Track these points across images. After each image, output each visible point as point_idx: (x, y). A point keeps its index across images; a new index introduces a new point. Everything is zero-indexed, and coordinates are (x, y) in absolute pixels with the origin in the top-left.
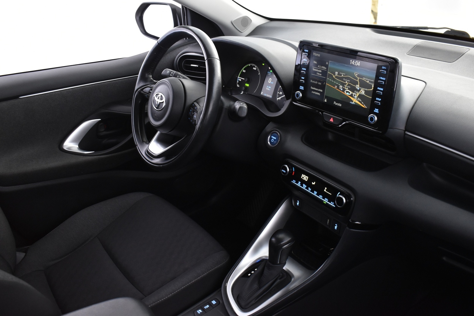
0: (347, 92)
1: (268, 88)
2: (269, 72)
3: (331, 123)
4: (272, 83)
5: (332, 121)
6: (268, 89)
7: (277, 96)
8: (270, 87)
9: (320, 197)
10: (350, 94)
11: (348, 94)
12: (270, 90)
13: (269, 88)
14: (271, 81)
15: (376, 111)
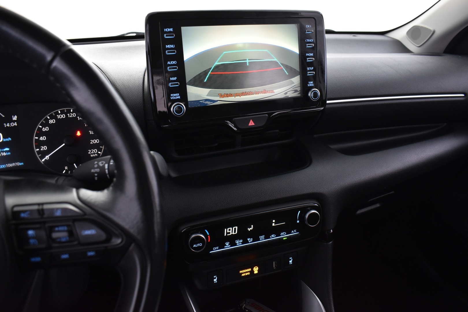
1: (3, 152)
3: (252, 128)
4: (9, 139)
5: (253, 124)
7: (38, 156)
8: (7, 149)
9: (273, 237)
12: (9, 154)
13: (6, 152)
14: (4, 137)
15: (311, 84)
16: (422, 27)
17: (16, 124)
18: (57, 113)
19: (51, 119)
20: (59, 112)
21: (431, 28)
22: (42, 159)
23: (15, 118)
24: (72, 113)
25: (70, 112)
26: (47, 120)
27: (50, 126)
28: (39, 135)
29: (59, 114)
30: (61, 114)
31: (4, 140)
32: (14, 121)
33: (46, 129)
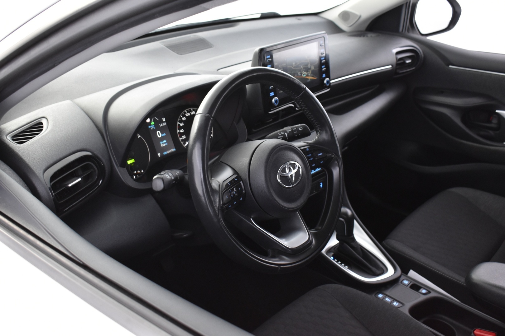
0: (304, 75)
1: (163, 143)
2: (151, 125)
4: (164, 134)
6: (164, 145)
7: (182, 143)
8: (165, 141)
10: (306, 75)
11: (305, 75)
12: (167, 144)
13: (165, 143)
14: (162, 133)
15: (324, 76)
16: (351, 13)
17: (165, 124)
18: (185, 113)
19: (183, 117)
20: (186, 112)
21: (358, 13)
22: (184, 144)
23: (164, 120)
24: (193, 111)
25: (191, 111)
26: (181, 118)
27: (184, 122)
28: (179, 129)
29: (186, 113)
30: (187, 113)
31: (162, 136)
32: (164, 122)
33: (182, 124)
